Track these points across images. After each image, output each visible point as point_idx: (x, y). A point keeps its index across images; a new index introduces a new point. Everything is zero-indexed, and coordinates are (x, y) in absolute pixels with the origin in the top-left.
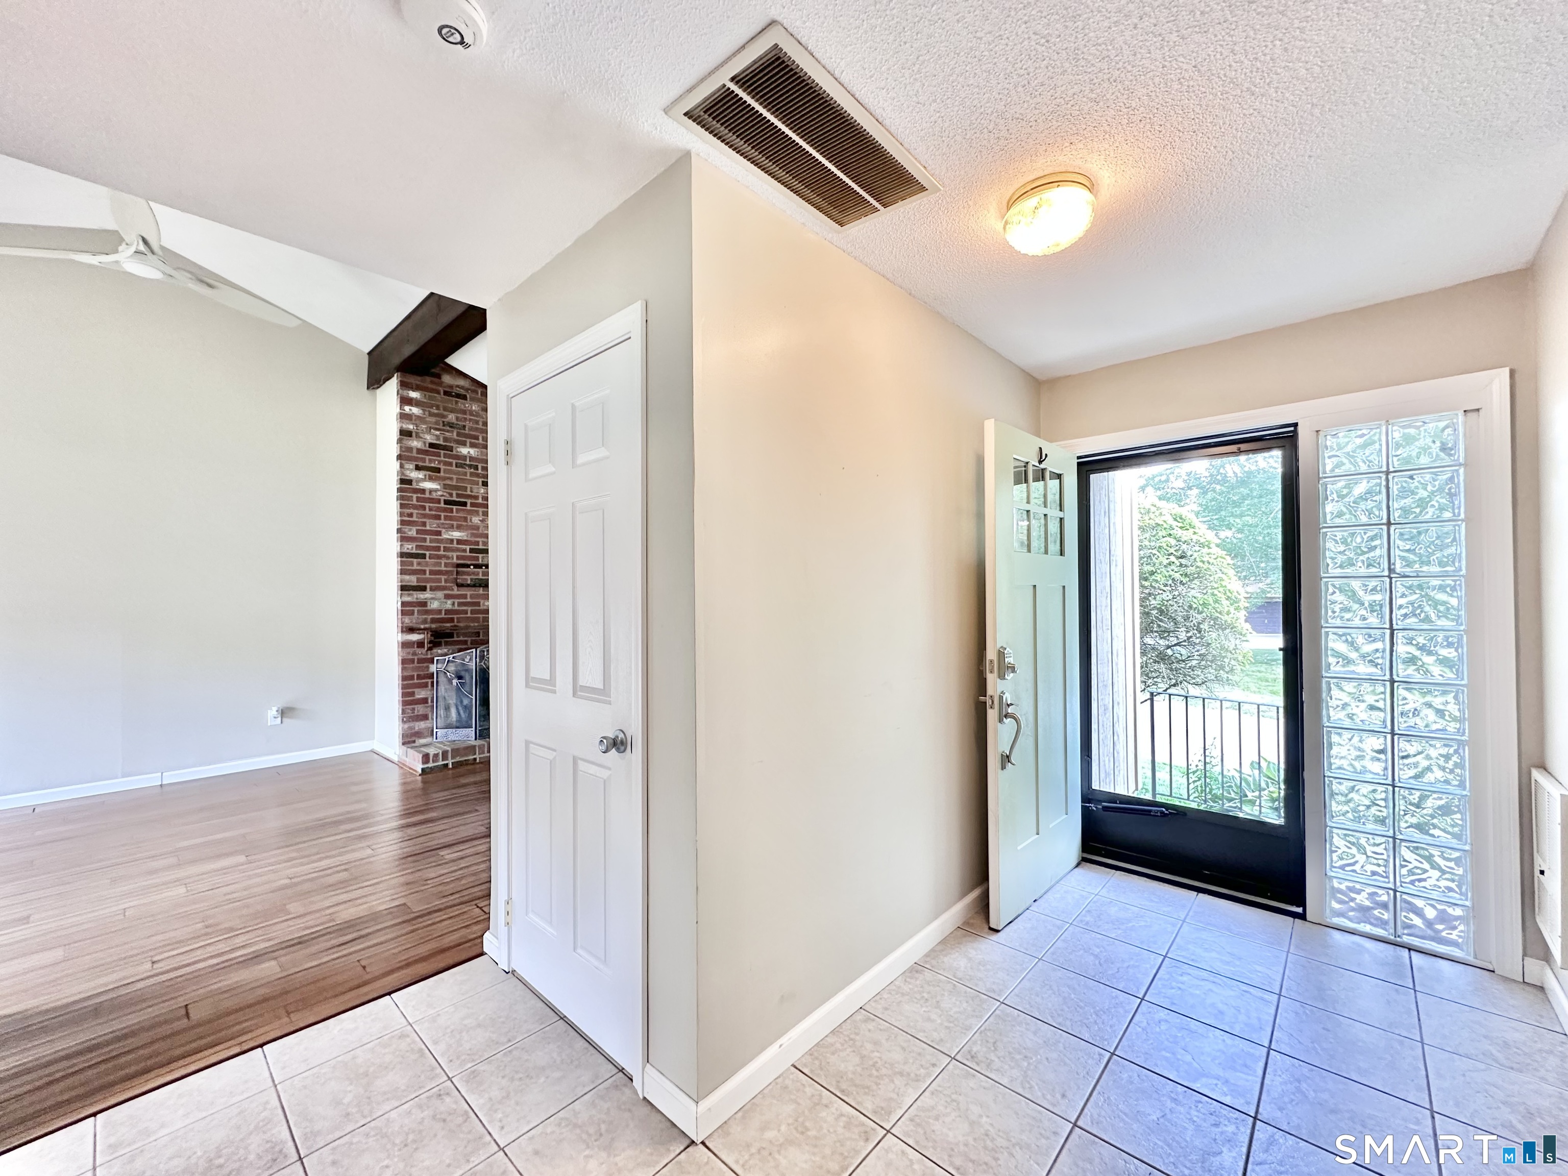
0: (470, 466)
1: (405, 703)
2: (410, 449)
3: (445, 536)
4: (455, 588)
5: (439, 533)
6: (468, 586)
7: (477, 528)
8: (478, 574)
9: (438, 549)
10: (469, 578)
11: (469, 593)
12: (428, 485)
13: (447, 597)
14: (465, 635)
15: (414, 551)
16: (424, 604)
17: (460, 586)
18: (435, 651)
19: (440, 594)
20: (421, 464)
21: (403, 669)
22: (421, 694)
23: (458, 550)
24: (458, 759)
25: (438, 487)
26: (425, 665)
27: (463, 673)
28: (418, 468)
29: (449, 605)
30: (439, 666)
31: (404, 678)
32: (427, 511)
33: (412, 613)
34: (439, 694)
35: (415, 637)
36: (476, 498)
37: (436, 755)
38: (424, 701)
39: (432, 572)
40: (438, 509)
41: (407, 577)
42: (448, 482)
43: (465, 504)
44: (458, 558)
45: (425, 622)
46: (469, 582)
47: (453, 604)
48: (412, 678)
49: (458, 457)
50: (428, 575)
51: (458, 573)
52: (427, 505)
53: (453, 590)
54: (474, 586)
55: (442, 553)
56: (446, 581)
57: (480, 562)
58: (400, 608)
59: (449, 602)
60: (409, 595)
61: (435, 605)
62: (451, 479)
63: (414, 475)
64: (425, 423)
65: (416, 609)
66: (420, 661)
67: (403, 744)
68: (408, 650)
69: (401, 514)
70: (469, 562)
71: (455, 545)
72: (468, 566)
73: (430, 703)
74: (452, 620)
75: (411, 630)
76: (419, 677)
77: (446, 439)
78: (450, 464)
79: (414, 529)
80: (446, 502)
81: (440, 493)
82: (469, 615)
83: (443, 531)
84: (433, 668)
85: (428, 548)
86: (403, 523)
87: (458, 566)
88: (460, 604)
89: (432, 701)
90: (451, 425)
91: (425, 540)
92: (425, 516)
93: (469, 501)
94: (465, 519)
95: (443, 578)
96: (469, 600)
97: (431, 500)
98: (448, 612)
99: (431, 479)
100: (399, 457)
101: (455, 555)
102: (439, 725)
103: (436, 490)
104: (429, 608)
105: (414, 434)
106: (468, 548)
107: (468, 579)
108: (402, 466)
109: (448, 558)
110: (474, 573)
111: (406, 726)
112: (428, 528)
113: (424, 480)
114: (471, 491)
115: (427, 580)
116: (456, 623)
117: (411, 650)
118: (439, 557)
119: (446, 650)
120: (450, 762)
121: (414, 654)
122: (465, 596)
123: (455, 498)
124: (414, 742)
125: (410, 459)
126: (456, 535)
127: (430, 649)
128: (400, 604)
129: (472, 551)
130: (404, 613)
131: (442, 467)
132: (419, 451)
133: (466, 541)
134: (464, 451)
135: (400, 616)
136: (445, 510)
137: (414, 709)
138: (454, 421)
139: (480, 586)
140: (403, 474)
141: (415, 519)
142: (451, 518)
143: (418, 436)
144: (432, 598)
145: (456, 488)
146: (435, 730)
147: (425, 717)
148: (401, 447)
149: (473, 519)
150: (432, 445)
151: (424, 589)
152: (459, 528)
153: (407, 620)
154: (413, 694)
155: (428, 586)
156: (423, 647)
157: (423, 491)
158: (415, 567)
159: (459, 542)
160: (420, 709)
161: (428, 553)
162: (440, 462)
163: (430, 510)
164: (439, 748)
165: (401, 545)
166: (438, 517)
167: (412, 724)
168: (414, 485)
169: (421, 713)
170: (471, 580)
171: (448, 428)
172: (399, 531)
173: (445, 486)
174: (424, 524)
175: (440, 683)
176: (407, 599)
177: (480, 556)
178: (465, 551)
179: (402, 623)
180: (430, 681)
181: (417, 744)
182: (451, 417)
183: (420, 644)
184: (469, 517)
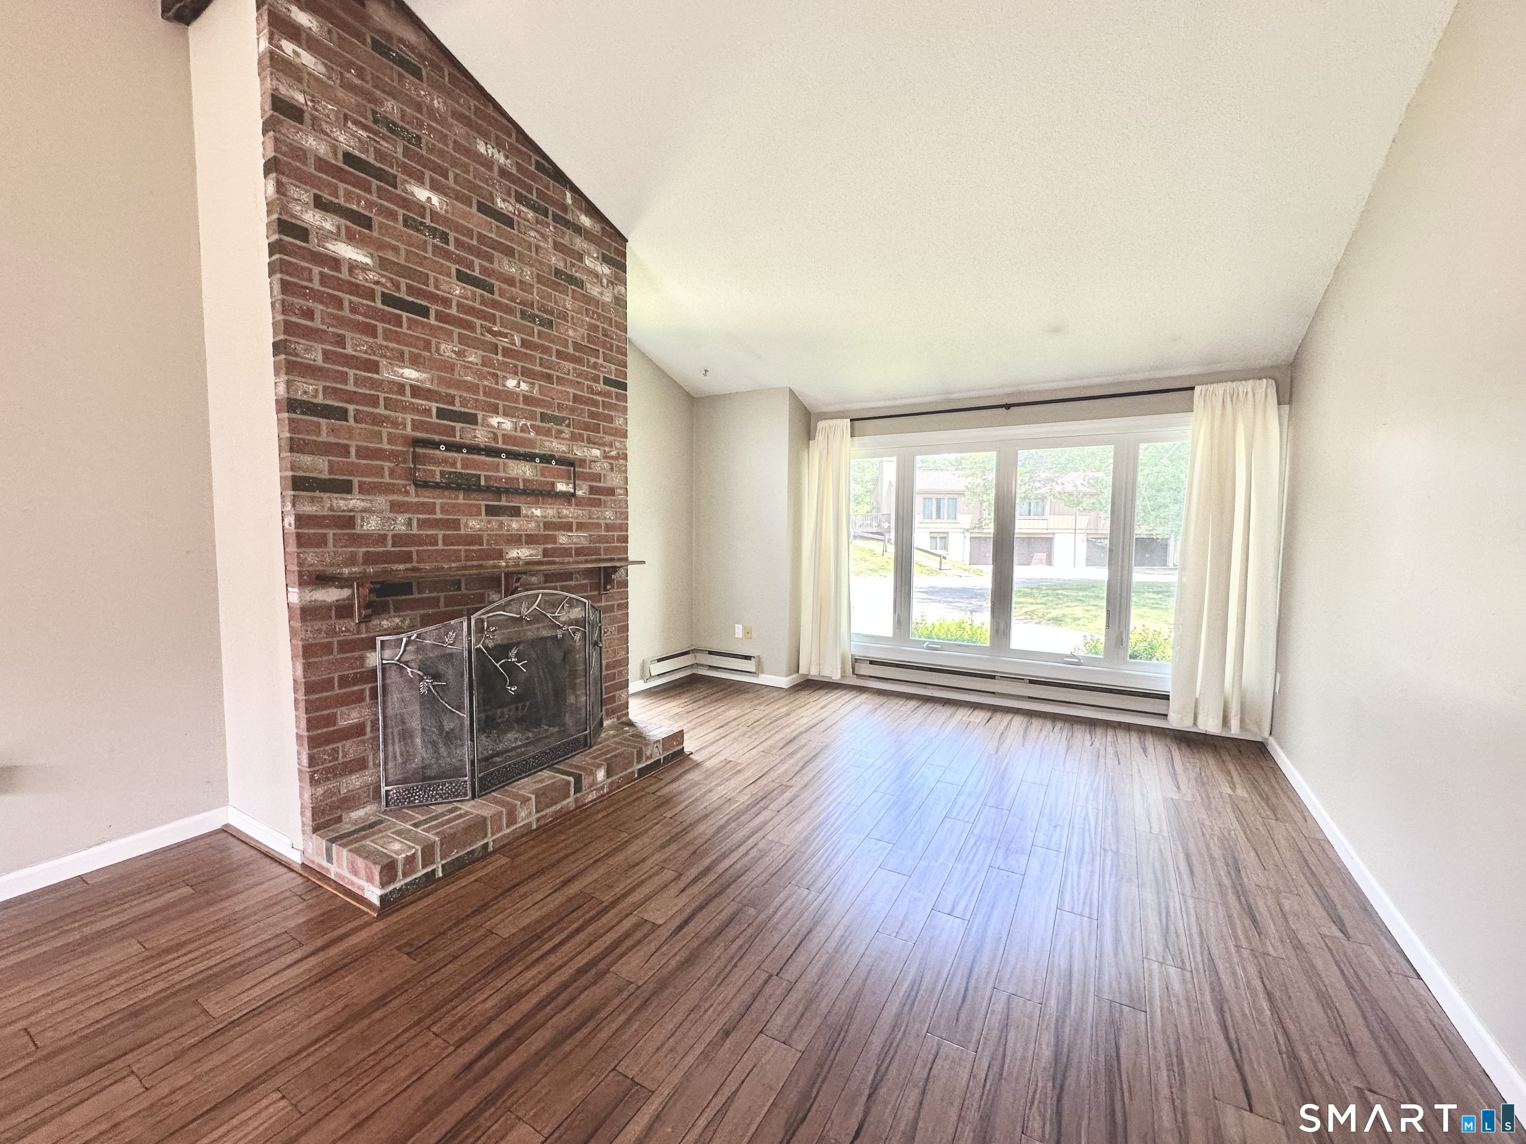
0: (434, 232)
1: (314, 742)
2: (300, 153)
3: (386, 375)
4: (412, 489)
5: (374, 367)
6: (437, 486)
7: (451, 368)
8: (454, 464)
9: (374, 401)
10: (437, 470)
11: (438, 502)
12: (346, 251)
13: (397, 507)
14: (435, 586)
15: (320, 400)
16: (347, 521)
17: (422, 485)
18: (375, 622)
19: (381, 501)
20: (326, 196)
21: (307, 667)
22: (349, 717)
23: (415, 409)
24: (455, 855)
25: (368, 260)
26: (356, 654)
27: (441, 667)
28: (320, 204)
29: (400, 524)
30: (387, 653)
31: (310, 688)
32: (346, 312)
33: (322, 541)
34: (390, 712)
35: (331, 595)
36: (447, 302)
37: (410, 860)
38: (358, 730)
39: (362, 453)
40: (373, 313)
41: (306, 459)
42: (390, 256)
43: (424, 312)
44: (416, 426)
45: (351, 560)
46: (438, 478)
47: (409, 523)
48: (328, 684)
49: (408, 203)
50: (353, 458)
51: (416, 458)
52: (346, 297)
53: (407, 493)
54: (447, 487)
55: (381, 410)
56: (392, 472)
57: (458, 439)
58: (292, 530)
59: (401, 519)
60: (313, 500)
61: (372, 525)
62: (396, 249)
63: (312, 218)
64: (335, 101)
65: (330, 533)
66: (345, 646)
67: (315, 830)
68: (317, 625)
69: (286, 309)
70: (437, 438)
71: (408, 398)
72: (436, 445)
73: (369, 734)
74: (407, 557)
75: (321, 579)
76: (344, 681)
77: (380, 155)
78: (393, 215)
79: (319, 347)
80: (388, 300)
81: (371, 276)
82: (440, 546)
83: (384, 362)
84: (373, 659)
85: (351, 397)
86: (289, 328)
87: (417, 442)
88: (422, 524)
89: (375, 729)
90: (392, 126)
91: (344, 378)
92: (342, 322)
93: (433, 308)
94: (427, 345)
95: (387, 465)
96: (439, 516)
97: (355, 289)
98: (398, 539)
99: (351, 238)
100: (271, 166)
101: (409, 417)
102: (391, 778)
103: (365, 268)
104: (358, 530)
105: (307, 117)
106: (434, 406)
107: (437, 472)
108: (280, 188)
109: (394, 423)
110: (445, 461)
111: (320, 790)
112: (349, 351)
113: (337, 237)
114: (437, 287)
115: (353, 470)
116: (415, 564)
117: (323, 625)
118: (378, 420)
119: (397, 620)
120: (438, 867)
121: (331, 632)
122: (431, 508)
123: (403, 295)
124: (339, 819)
125: (303, 179)
126: (411, 374)
127: (365, 620)
128: (290, 519)
129: (441, 413)
130: (301, 541)
131: (377, 219)
132: (322, 164)
133: (429, 390)
134: (422, 194)
135: (293, 548)
136: (383, 317)
137: (335, 750)
138: (396, 117)
139: (458, 488)
140: (284, 209)
141: (317, 324)
142: (398, 338)
143: (316, 127)
144: (364, 510)
145: (405, 271)
146: (384, 789)
147: (360, 765)
148: (276, 140)
149: (443, 347)
150: (348, 158)
151: (345, 488)
152: (415, 362)
153: (311, 557)
154: (331, 720)
155: (356, 481)
156: (351, 615)
157: (335, 262)
158: (324, 437)
159: (416, 391)
160: (350, 749)
161: (351, 408)
162: (370, 204)
163: (354, 309)
164: (415, 839)
165: (289, 384)
166: (371, 331)
167: (331, 785)
168: (313, 244)
169: (351, 756)
170: (442, 473)
171: (384, 131)
172: (278, 348)
173: (383, 264)
174: (340, 341)
175: (392, 688)
176: (309, 509)
177: (459, 426)
178: (428, 412)
179: (300, 564)
180: (367, 687)
181: (346, 827)
182: (391, 107)
183: (343, 610)
184: (434, 340)
